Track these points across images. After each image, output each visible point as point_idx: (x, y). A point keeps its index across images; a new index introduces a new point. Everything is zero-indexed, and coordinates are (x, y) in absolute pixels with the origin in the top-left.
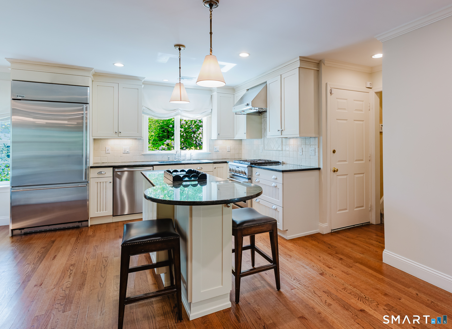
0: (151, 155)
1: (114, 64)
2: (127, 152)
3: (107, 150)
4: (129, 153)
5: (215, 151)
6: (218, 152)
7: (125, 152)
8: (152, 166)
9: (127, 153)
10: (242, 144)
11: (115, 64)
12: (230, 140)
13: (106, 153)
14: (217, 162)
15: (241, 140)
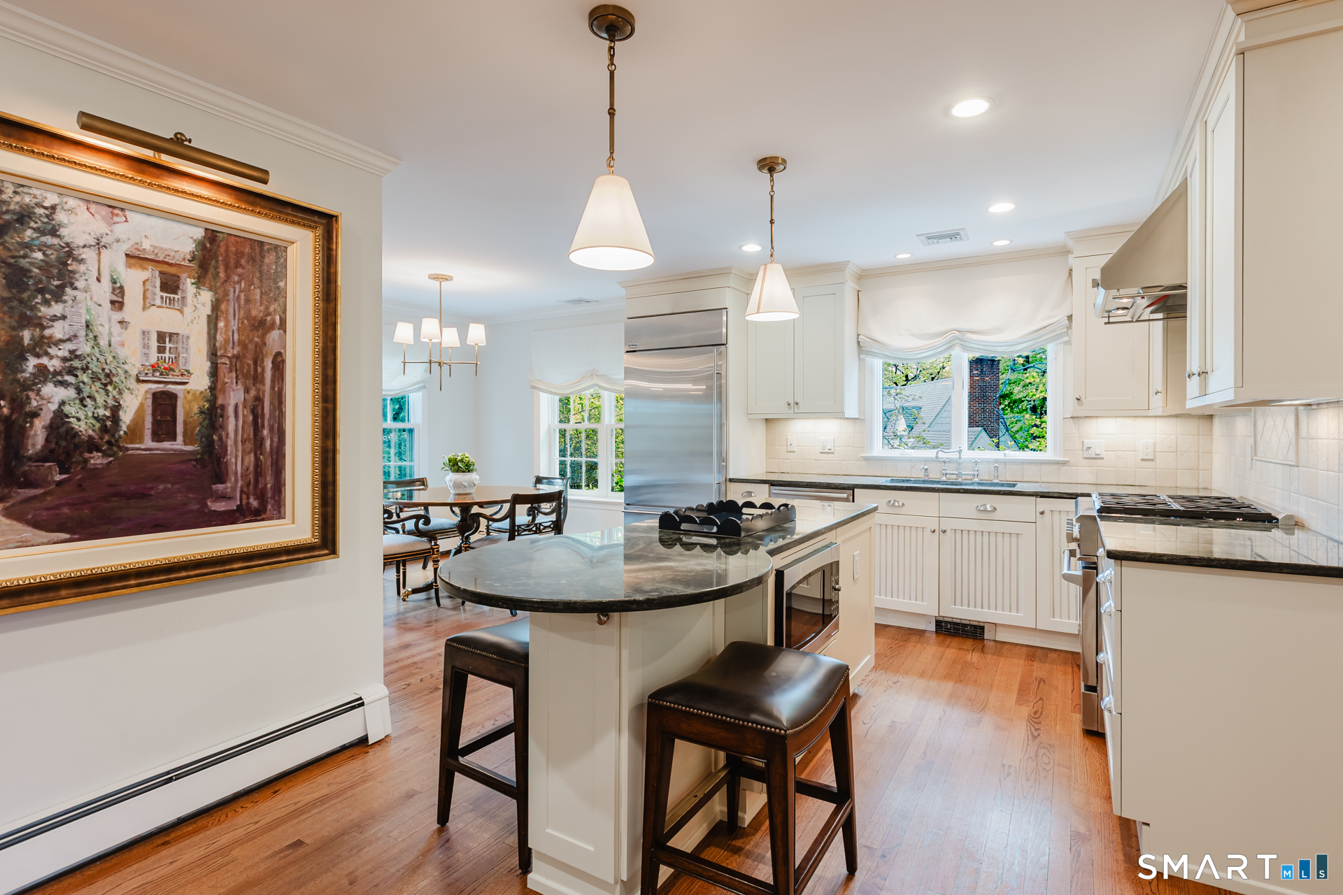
0: (883, 460)
1: (740, 247)
2: (829, 451)
3: (789, 444)
4: (833, 453)
5: (1088, 456)
6: (1098, 461)
7: (825, 451)
8: (852, 488)
9: (828, 453)
10: (1211, 435)
11: (744, 248)
12: (1153, 419)
13: (788, 452)
14: (1050, 495)
15: (1212, 415)
